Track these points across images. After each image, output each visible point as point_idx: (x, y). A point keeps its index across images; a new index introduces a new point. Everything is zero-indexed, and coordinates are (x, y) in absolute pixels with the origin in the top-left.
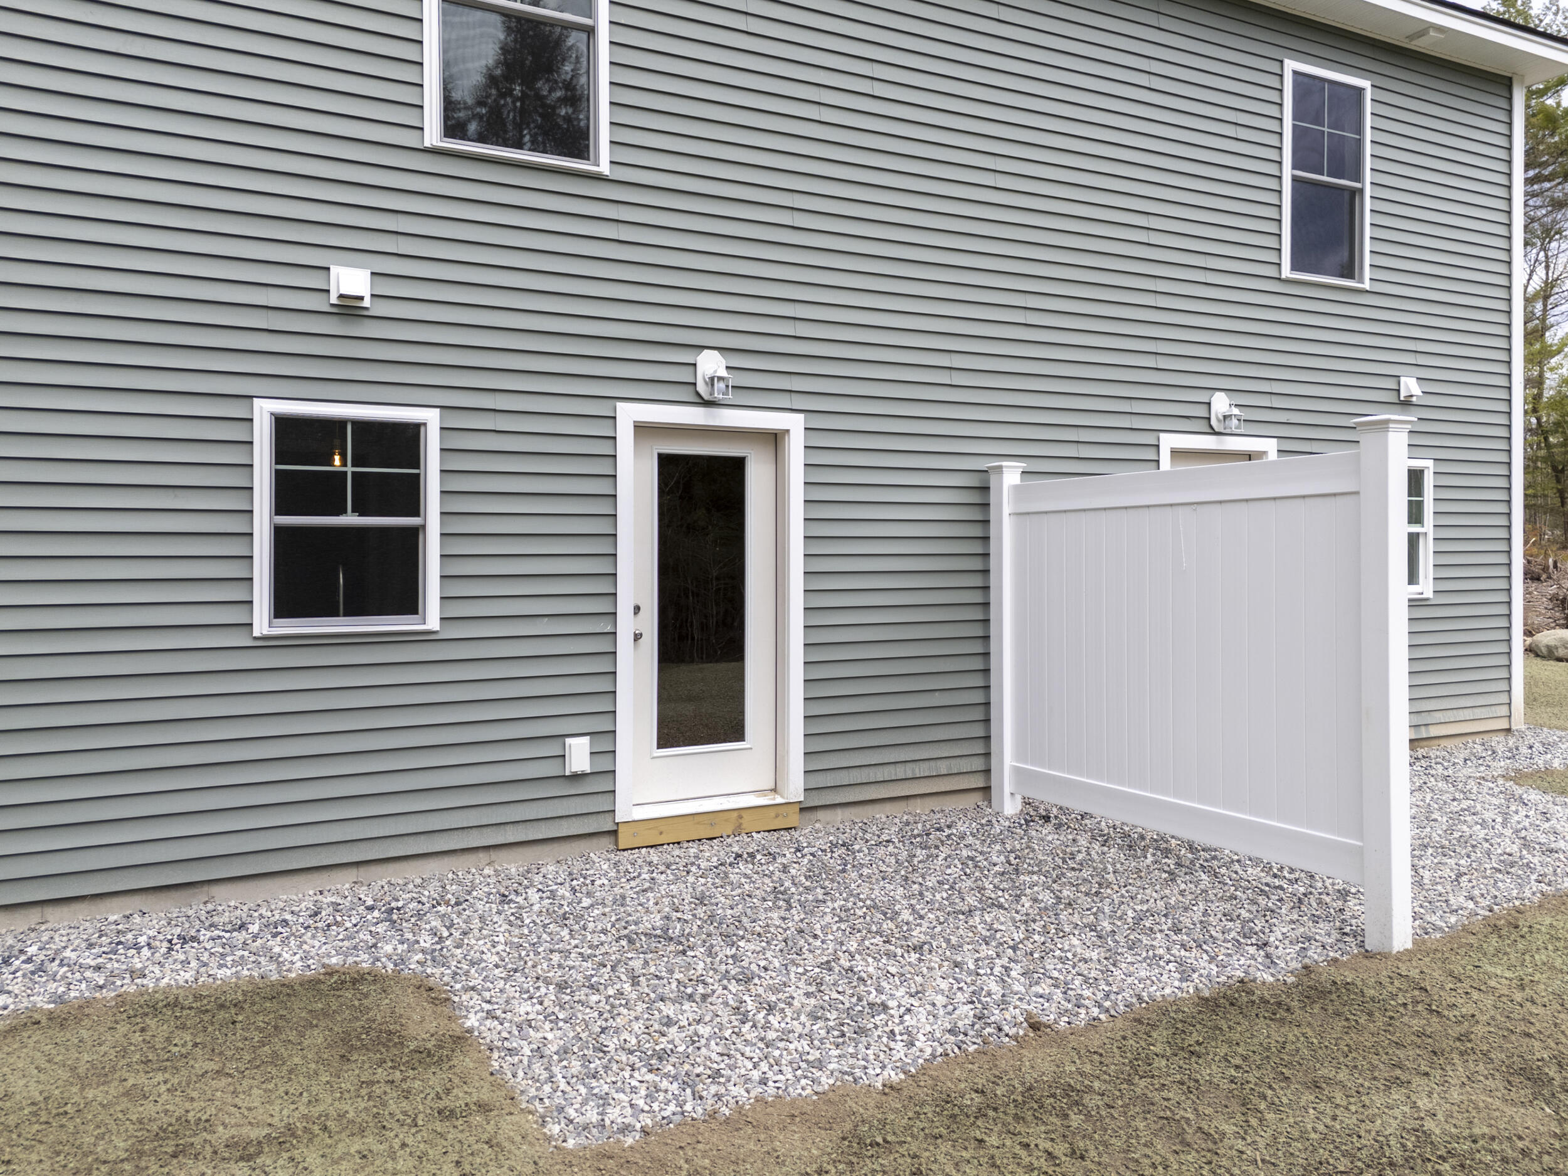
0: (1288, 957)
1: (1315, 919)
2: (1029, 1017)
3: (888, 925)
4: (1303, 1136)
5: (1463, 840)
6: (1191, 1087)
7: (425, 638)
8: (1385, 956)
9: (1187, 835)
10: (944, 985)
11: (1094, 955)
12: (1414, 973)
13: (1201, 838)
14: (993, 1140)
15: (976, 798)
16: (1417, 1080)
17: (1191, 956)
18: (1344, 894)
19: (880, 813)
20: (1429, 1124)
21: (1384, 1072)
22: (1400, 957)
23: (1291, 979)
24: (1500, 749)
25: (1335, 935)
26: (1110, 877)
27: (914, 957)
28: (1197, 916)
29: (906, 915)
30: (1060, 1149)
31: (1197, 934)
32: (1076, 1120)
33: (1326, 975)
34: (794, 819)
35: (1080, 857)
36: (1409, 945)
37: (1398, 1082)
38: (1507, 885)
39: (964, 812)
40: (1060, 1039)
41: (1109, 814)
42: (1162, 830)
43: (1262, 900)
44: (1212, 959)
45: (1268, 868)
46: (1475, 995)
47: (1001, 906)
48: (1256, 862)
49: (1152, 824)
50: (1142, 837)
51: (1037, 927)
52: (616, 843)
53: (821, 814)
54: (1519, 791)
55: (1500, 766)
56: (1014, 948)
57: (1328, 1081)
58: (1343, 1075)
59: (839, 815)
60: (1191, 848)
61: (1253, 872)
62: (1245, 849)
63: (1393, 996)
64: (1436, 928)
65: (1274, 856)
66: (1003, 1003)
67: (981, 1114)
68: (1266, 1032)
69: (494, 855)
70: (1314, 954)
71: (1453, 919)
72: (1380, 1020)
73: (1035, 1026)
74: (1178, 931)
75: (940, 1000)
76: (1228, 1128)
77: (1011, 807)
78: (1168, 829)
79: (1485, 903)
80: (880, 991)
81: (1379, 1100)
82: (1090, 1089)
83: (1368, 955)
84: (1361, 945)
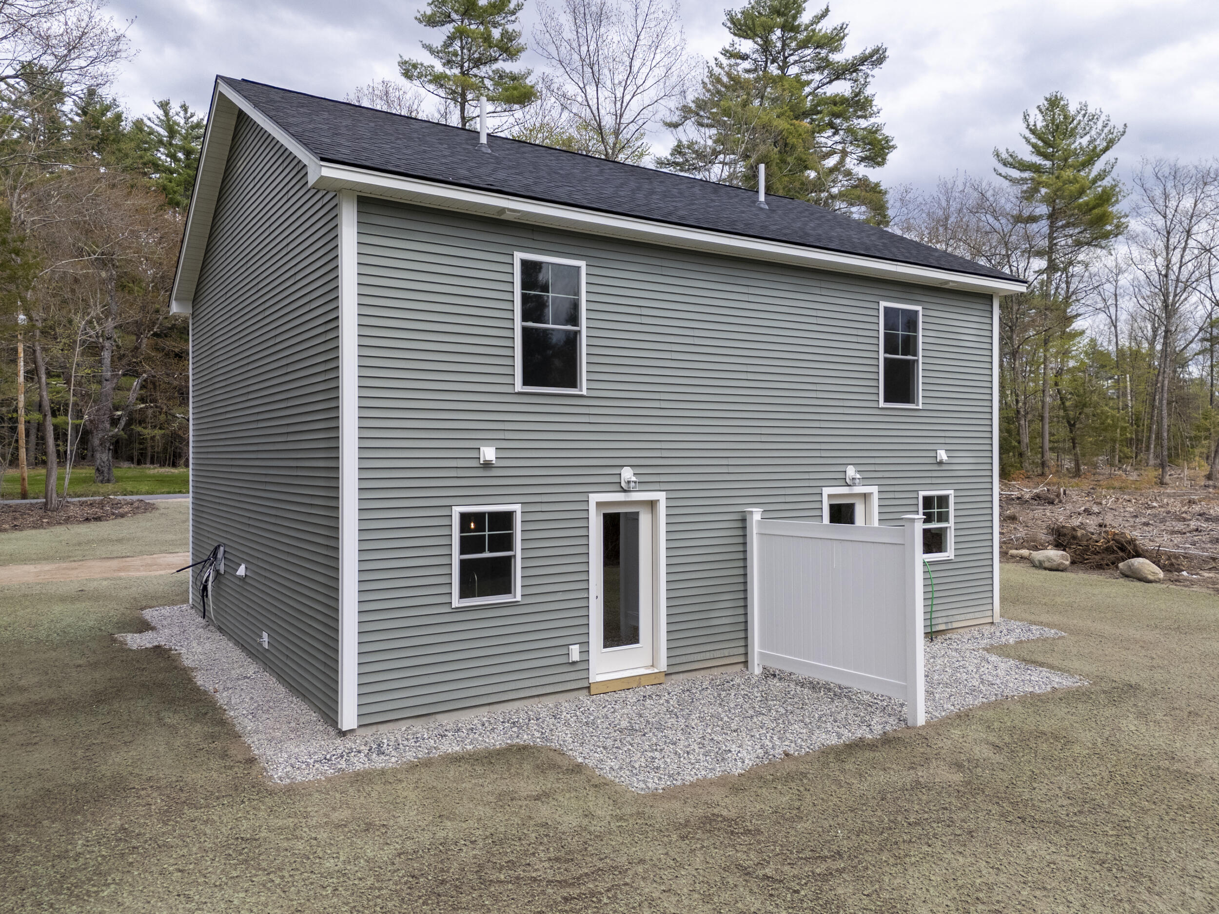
0: (878, 729)
1: (890, 715)
2: (784, 752)
3: (720, 723)
4: (879, 783)
5: (956, 681)
6: (843, 771)
7: (515, 604)
8: (914, 728)
9: (838, 682)
10: (749, 743)
11: (804, 731)
12: (924, 734)
13: (844, 683)
14: (779, 787)
15: (741, 666)
16: (919, 767)
17: (841, 731)
18: (902, 705)
19: (699, 675)
20: (921, 779)
21: (908, 765)
22: (920, 728)
23: (879, 737)
24: (986, 633)
25: (897, 721)
26: (807, 701)
27: (735, 734)
28: (843, 716)
29: (726, 719)
30: (802, 789)
31: (844, 722)
32: (805, 781)
33: (891, 735)
34: (662, 679)
35: (792, 693)
36: (924, 724)
37: (913, 768)
38: (970, 700)
39: (736, 673)
40: (796, 759)
41: (802, 674)
42: (827, 680)
43: (869, 709)
44: (849, 731)
45: (872, 695)
46: (945, 740)
47: (763, 714)
48: (867, 693)
49: (822, 678)
50: (818, 683)
51: (780, 721)
52: (589, 692)
53: (673, 677)
54: (987, 656)
55: (985, 642)
56: (773, 730)
57: (889, 768)
58: (894, 766)
59: (681, 676)
60: (840, 688)
61: (866, 697)
62: (863, 688)
63: (915, 741)
64: (936, 717)
65: (876, 691)
66: (773, 748)
67: (773, 781)
68: (868, 754)
69: (541, 699)
70: (888, 728)
71: (943, 714)
72: (909, 749)
73: (787, 755)
74: (836, 721)
75: (749, 748)
76: (855, 782)
77: (758, 671)
78: (829, 680)
79: (958, 707)
80: (726, 746)
81: (905, 773)
82: (809, 773)
83: (908, 728)
84: (906, 724)
